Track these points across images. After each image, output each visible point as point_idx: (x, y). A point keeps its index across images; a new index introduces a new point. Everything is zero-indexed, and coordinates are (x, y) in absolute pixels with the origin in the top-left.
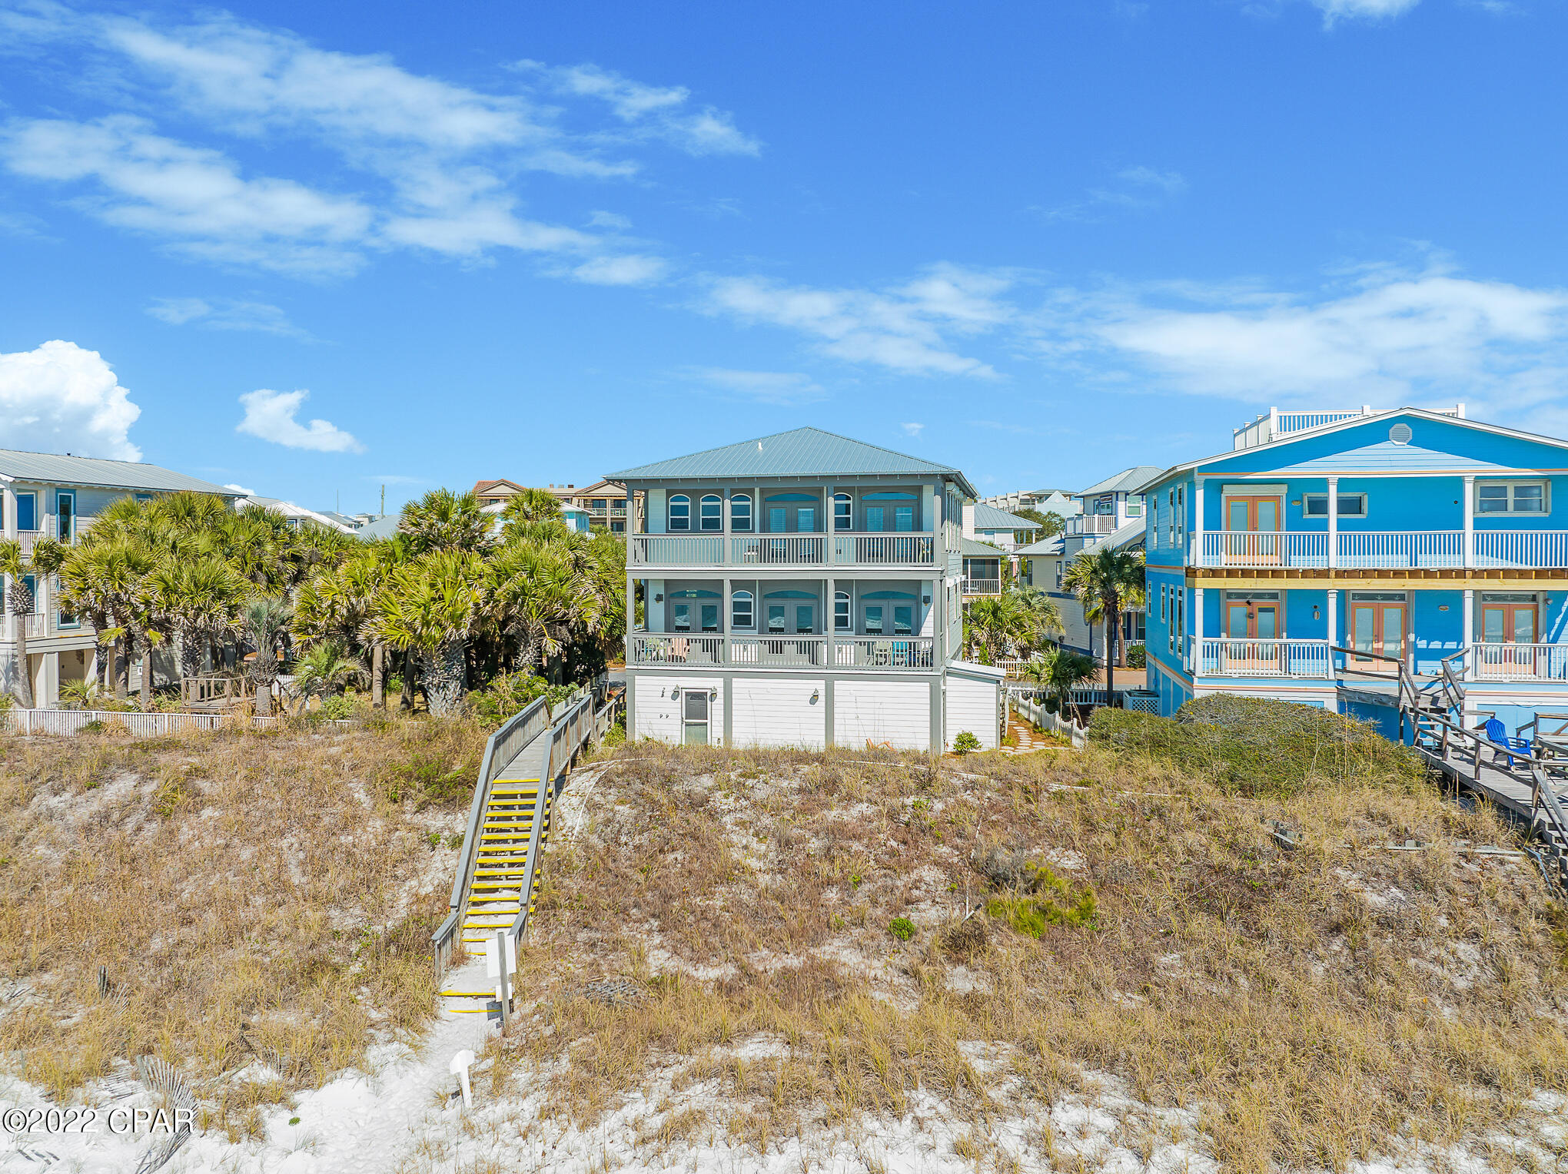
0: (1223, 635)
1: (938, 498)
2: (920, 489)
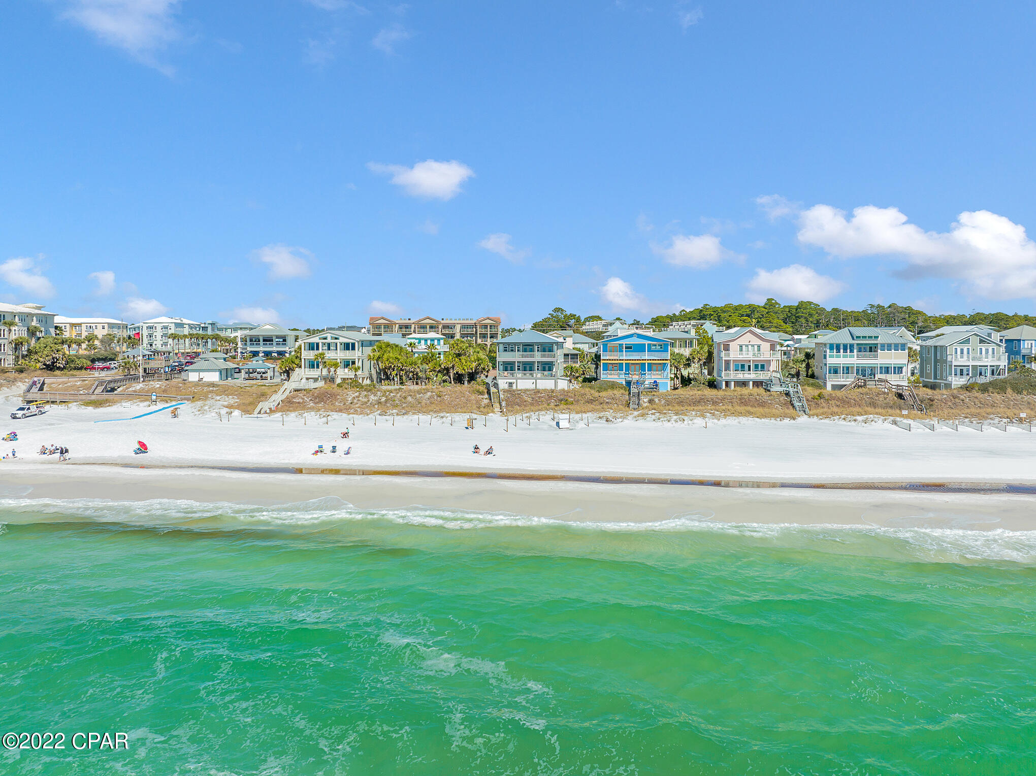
1: (556, 346)
2: (552, 345)
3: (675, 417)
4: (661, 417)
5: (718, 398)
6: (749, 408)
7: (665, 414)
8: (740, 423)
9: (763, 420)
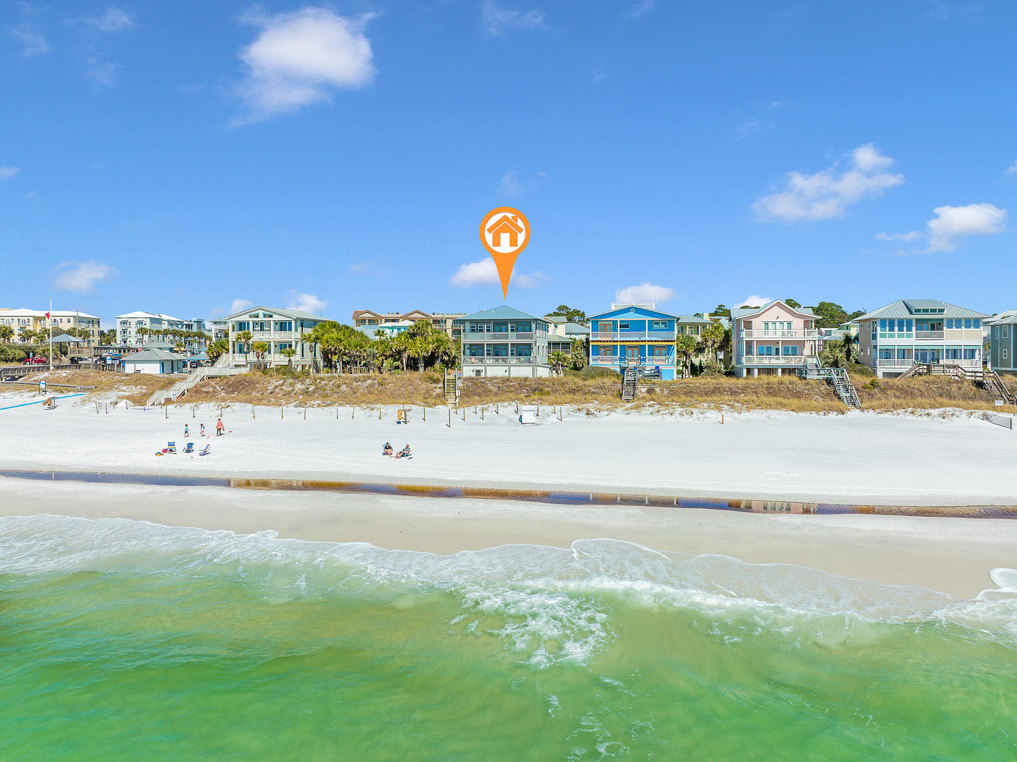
0: (599, 355)
1: (535, 324)
2: (530, 322)
3: (681, 409)
4: (661, 409)
5: (738, 388)
6: (780, 399)
7: (667, 405)
8: (770, 418)
9: (800, 414)
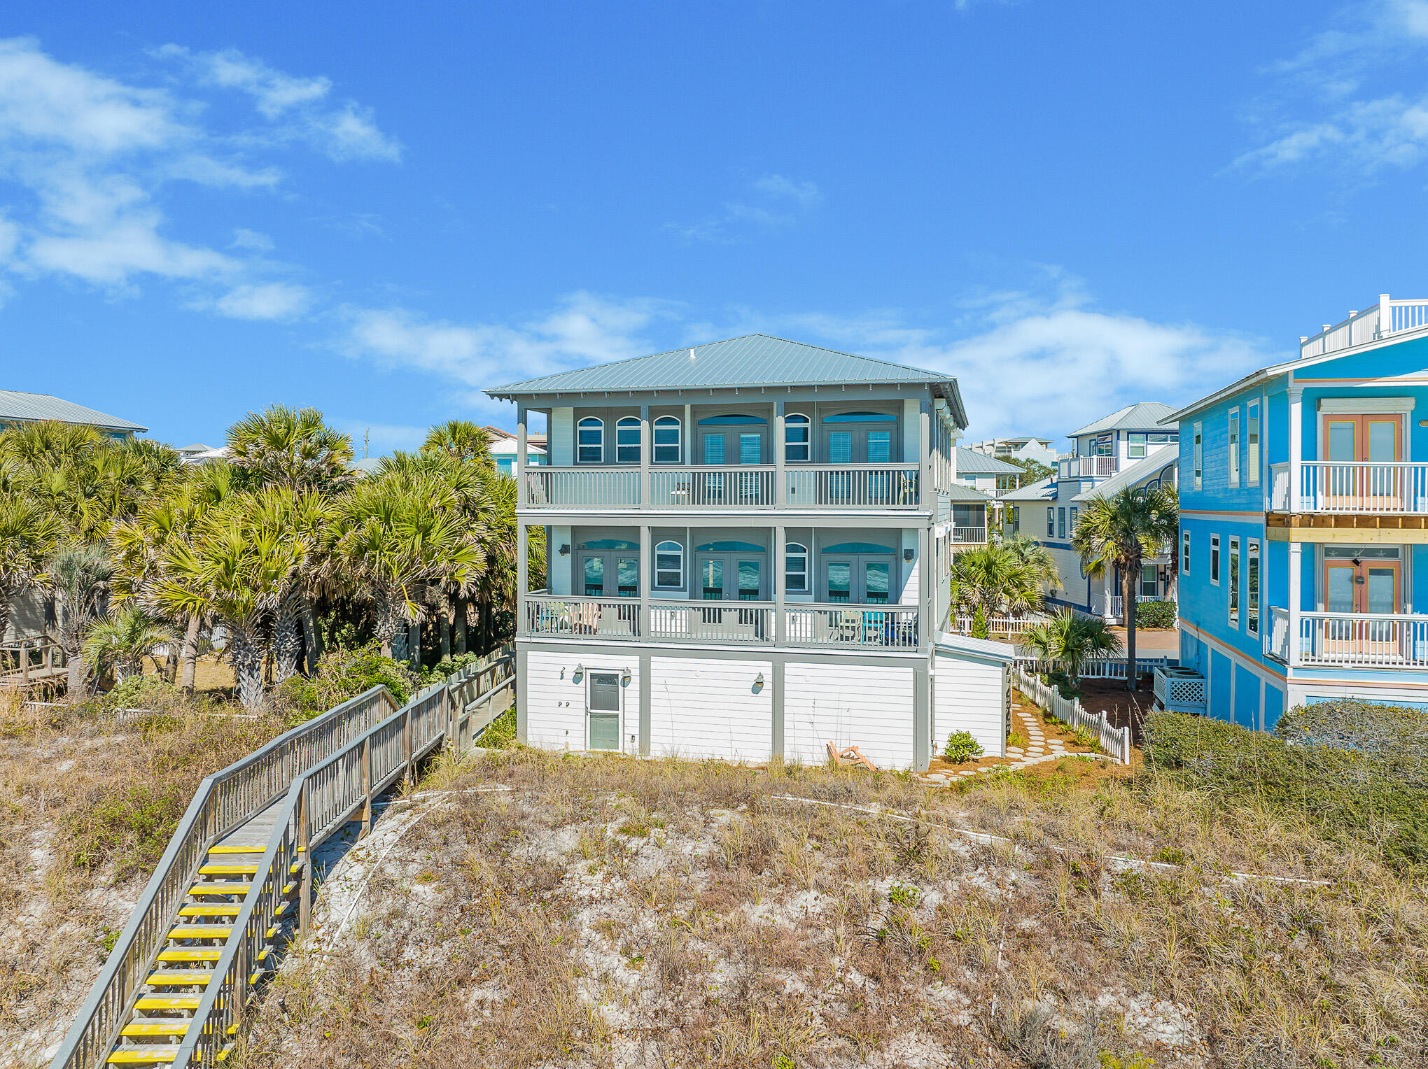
0: (1321, 606)
1: (925, 417)
2: (899, 406)
